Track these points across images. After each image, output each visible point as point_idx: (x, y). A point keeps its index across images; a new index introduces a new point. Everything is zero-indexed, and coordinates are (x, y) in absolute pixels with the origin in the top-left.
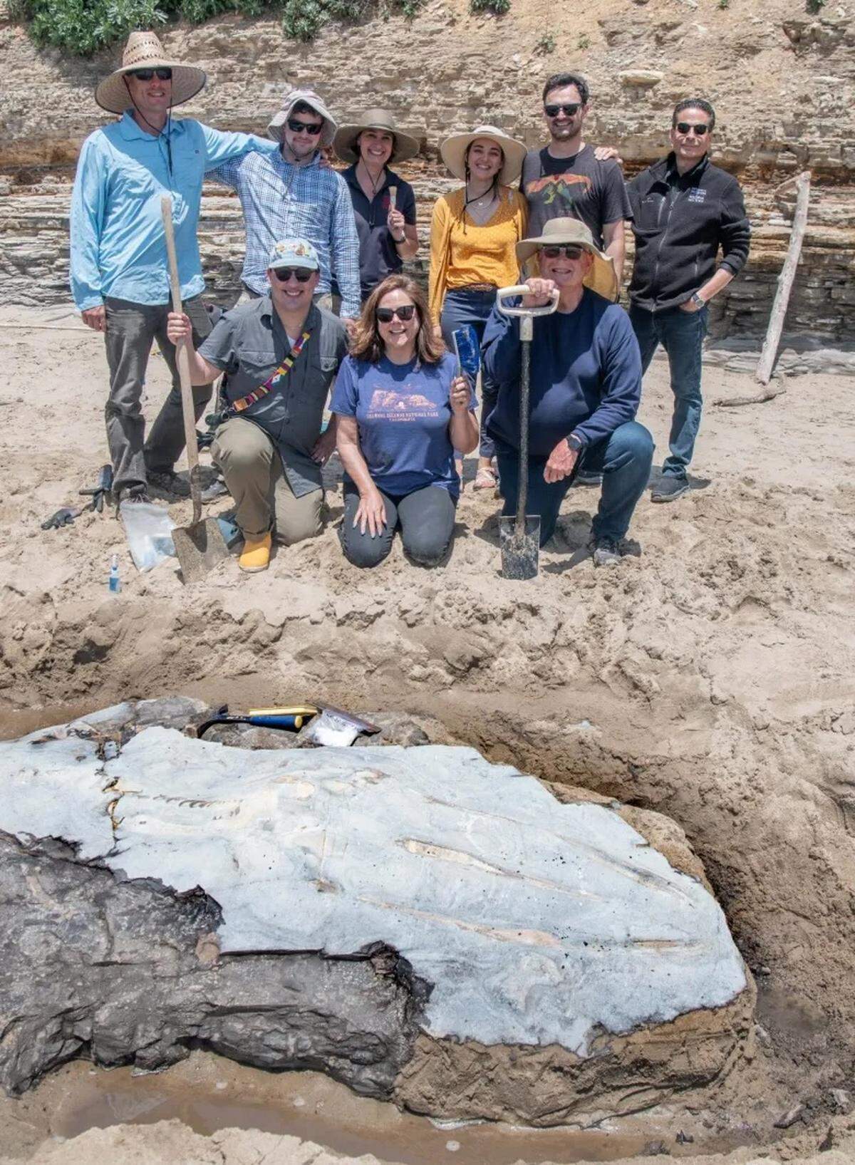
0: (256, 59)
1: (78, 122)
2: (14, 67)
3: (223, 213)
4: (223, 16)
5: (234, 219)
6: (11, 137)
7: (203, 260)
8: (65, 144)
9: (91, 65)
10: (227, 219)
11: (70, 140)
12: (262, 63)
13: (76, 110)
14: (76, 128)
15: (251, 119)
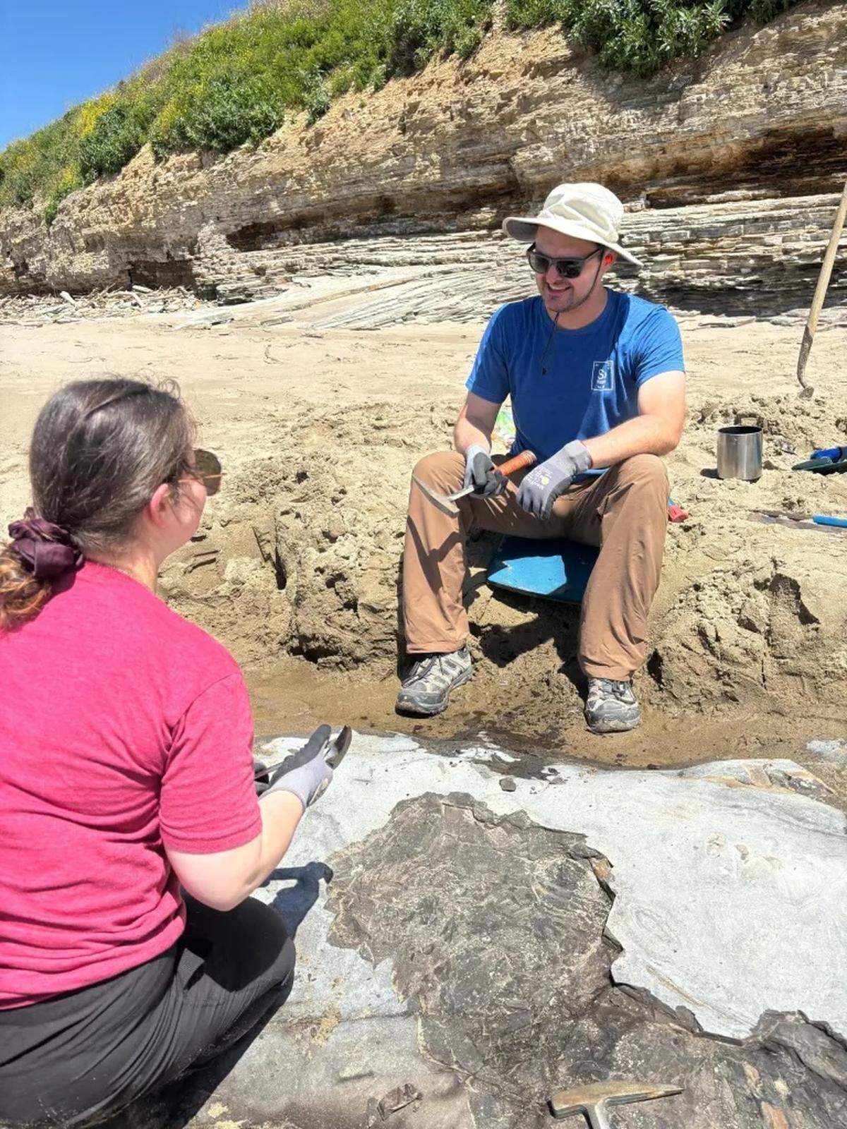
0: (828, 46)
1: (635, 142)
2: (580, 99)
3: (776, 213)
4: (793, 9)
5: (790, 218)
6: (572, 166)
7: (752, 262)
8: (619, 167)
9: (650, 86)
10: (781, 218)
11: (624, 163)
12: (834, 50)
13: (634, 131)
14: (632, 149)
15: (817, 110)
